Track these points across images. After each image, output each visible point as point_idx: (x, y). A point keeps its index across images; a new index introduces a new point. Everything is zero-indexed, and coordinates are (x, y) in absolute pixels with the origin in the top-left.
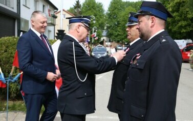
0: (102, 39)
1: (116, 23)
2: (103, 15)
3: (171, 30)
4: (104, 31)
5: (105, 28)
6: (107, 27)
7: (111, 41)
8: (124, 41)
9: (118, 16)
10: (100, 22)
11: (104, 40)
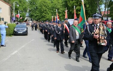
0: (26, 19)
1: (35, 8)
2: (26, 2)
3: (71, 12)
4: (27, 13)
5: (28, 11)
6: (29, 10)
7: (32, 20)
8: (41, 20)
9: (36, 3)
10: (24, 7)
11: (27, 19)
